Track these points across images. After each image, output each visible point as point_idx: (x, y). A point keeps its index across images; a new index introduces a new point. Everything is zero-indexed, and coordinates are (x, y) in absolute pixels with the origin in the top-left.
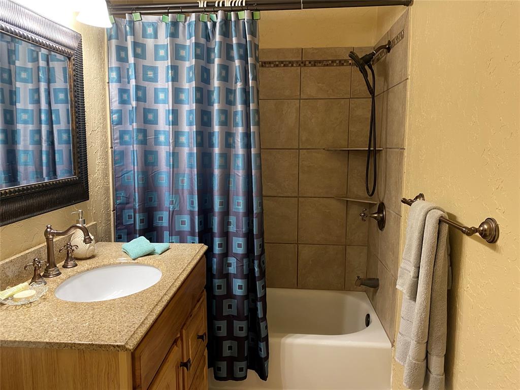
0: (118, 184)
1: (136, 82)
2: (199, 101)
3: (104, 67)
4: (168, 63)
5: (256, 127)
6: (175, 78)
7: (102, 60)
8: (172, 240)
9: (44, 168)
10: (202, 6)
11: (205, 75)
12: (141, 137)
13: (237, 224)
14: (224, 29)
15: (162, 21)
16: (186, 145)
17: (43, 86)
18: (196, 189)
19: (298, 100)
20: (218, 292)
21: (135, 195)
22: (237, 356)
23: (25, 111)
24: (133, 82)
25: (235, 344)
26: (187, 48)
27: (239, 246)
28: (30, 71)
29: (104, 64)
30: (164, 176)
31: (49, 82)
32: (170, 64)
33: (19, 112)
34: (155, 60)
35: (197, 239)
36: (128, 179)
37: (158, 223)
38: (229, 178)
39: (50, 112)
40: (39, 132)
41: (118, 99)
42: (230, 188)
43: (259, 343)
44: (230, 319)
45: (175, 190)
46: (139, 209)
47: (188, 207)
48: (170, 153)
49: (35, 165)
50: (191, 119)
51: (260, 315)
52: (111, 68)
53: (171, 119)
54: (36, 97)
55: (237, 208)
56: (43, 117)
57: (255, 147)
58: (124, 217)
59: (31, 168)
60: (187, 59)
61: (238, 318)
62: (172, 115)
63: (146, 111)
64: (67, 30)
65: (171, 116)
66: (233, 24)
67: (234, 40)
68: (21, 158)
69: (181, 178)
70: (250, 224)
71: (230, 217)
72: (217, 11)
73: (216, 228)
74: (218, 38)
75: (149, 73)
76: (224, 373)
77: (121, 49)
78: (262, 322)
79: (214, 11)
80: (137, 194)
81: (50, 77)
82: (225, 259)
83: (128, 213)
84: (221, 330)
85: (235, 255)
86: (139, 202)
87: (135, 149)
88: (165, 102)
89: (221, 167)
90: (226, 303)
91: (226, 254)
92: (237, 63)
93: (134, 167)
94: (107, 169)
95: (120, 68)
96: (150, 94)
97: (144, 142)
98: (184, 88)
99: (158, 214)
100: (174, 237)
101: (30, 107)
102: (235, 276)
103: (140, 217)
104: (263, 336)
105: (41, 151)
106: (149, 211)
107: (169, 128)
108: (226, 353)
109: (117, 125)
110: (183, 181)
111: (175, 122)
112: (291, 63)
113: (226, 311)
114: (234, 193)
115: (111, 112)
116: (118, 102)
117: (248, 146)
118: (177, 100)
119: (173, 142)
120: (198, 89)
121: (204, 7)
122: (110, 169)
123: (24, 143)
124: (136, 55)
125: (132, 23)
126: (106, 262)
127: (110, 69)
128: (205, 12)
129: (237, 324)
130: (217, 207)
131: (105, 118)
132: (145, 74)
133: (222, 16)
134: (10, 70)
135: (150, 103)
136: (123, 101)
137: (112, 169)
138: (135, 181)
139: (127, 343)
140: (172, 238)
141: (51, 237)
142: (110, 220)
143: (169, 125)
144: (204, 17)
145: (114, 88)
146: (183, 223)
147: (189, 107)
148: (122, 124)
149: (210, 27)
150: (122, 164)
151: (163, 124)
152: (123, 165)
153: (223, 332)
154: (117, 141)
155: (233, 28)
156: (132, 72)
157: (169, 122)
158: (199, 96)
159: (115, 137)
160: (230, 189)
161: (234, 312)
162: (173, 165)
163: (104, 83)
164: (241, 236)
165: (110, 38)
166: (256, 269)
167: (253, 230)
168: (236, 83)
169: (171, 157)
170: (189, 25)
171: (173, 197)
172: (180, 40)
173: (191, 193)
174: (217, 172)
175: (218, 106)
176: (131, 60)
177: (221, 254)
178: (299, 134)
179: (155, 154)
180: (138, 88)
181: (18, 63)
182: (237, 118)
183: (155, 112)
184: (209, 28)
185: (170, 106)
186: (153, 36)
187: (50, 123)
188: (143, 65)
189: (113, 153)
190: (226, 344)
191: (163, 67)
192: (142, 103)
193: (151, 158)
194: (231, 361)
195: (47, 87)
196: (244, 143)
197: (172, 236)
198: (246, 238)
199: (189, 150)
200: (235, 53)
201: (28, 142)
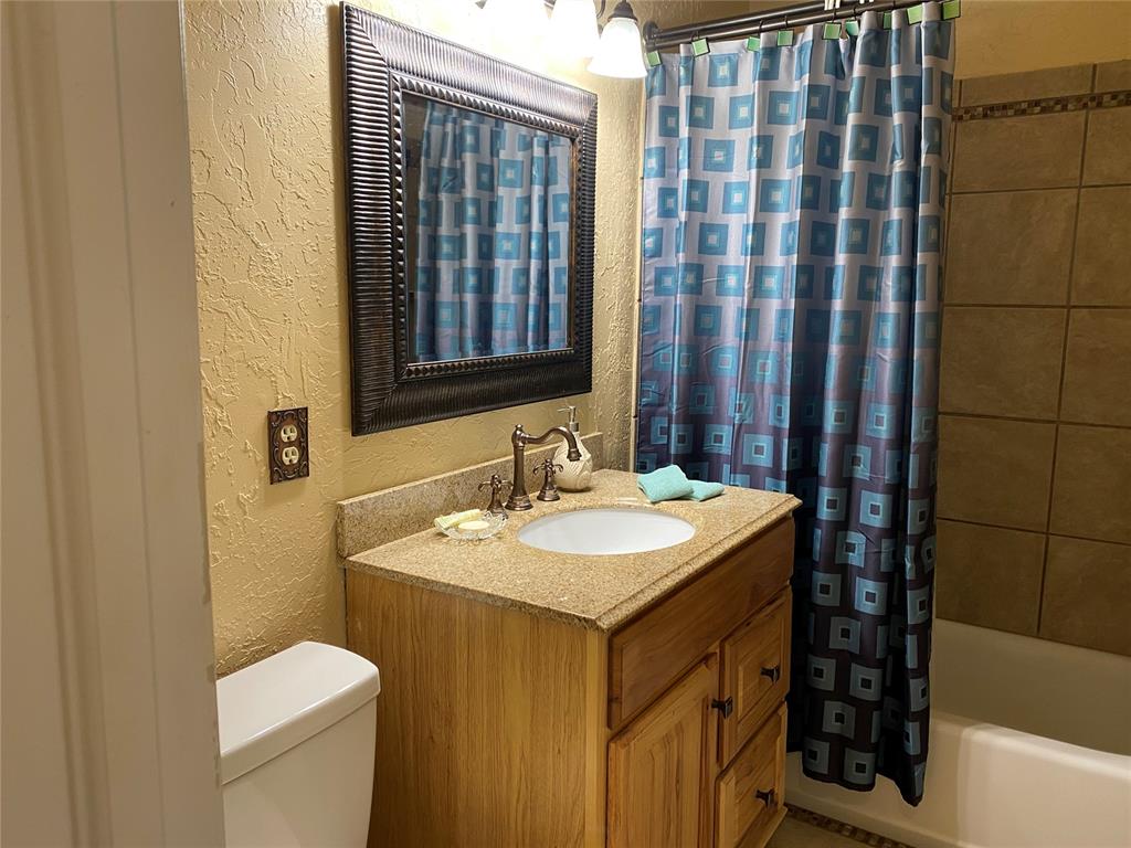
0: (645, 368)
1: (690, 173)
2: (809, 204)
3: (636, 151)
4: (752, 132)
5: (931, 254)
6: (765, 161)
7: (634, 136)
8: (734, 481)
9: (530, 334)
10: (831, 8)
11: (828, 149)
12: (690, 279)
13: (873, 463)
14: (873, 51)
15: (747, 50)
16: (776, 294)
17: (537, 190)
18: (789, 383)
19: (1075, 191)
20: (821, 599)
21: (672, 388)
22: (852, 737)
23: (508, 236)
24: (684, 174)
25: (850, 712)
26: (794, 97)
27: (875, 510)
28: (520, 166)
29: (637, 144)
30: (730, 356)
31: (547, 183)
32: (755, 134)
33: (499, 237)
34: (730, 128)
35: (784, 484)
36: (664, 360)
37: (712, 447)
38: (864, 364)
39: (545, 236)
40: (526, 272)
41: (656, 207)
42: (864, 385)
43: (906, 722)
44: (845, 660)
45: (747, 384)
46: (678, 415)
47: (769, 419)
48: (742, 310)
49: (518, 330)
50: (790, 241)
51: (911, 661)
52: (649, 150)
53: (749, 243)
54: (526, 212)
55: (876, 430)
56: (534, 246)
57: (924, 298)
58: (653, 429)
59: (511, 334)
60: (792, 120)
61: (863, 659)
62: (753, 234)
63: (706, 229)
64: (572, 91)
65: (750, 237)
66: (894, 36)
67: (894, 71)
68: (499, 316)
69: (760, 361)
70: (901, 467)
71: (859, 446)
72: (860, 14)
73: (825, 468)
74: (858, 70)
75: (716, 154)
76: (822, 766)
77: (669, 112)
78: (913, 678)
79: (855, 15)
80: (675, 387)
81: (549, 175)
82: (839, 533)
83: (659, 423)
84: (822, 677)
85: (865, 529)
86: (677, 403)
87: (678, 302)
88: (743, 209)
89: (844, 339)
90: (837, 624)
91: (844, 523)
92: (897, 118)
93: (675, 336)
94: (629, 340)
95: (664, 148)
96: (715, 196)
97: (696, 289)
98: (781, 178)
99: (715, 430)
100: (738, 476)
101: (517, 229)
102: (862, 573)
103: (678, 431)
104: (914, 708)
105: (527, 305)
106: (697, 422)
107: (746, 261)
108: (831, 726)
109: (651, 257)
110: (764, 366)
111: (758, 248)
112: (1063, 103)
113: (836, 642)
114: (871, 396)
115: (644, 233)
116: (656, 214)
117: (907, 297)
118: (765, 204)
119: (749, 289)
120: (809, 181)
121: (835, 10)
122: (635, 340)
123: (504, 292)
124: (693, 122)
125: (690, 59)
126: (606, 501)
127: (648, 152)
128: (836, 18)
129: (859, 673)
130: (830, 424)
131: (631, 245)
132: (708, 156)
133: (871, 24)
134: (492, 167)
135: (715, 215)
136: (666, 212)
137: (639, 340)
138: (675, 362)
139: (599, 618)
140: (734, 478)
141: (521, 444)
142: (628, 433)
143: (746, 255)
144: (833, 30)
145: (652, 187)
146: (759, 450)
147: (787, 217)
148: (660, 256)
149: (846, 49)
150: (656, 330)
151: (735, 255)
152: (658, 333)
153: (827, 682)
154: (651, 288)
155: (894, 44)
156: (684, 155)
157: (747, 248)
158: (809, 193)
159: (647, 280)
160: (864, 388)
161: (852, 645)
162: (747, 333)
163: (635, 179)
164: (880, 488)
165: (650, 95)
166: (908, 565)
167: (907, 479)
168: (892, 162)
169: (745, 319)
170: (801, 50)
171: (743, 398)
172: (780, 84)
173: (779, 392)
174: (835, 350)
175: (848, 211)
176: (684, 131)
177: (831, 522)
178: (1071, 272)
179: (716, 312)
180: (692, 184)
181: (503, 155)
182: (889, 235)
183: (723, 230)
184: (842, 50)
185: (750, 217)
186: (729, 82)
187: (545, 256)
188: (706, 140)
189: (643, 309)
190: (832, 708)
191: (743, 141)
192: (698, 215)
193: (707, 320)
194: (840, 745)
195: (542, 193)
196: (900, 289)
197: (735, 473)
198: (890, 496)
199: (779, 304)
200: (894, 99)
201: (510, 289)
